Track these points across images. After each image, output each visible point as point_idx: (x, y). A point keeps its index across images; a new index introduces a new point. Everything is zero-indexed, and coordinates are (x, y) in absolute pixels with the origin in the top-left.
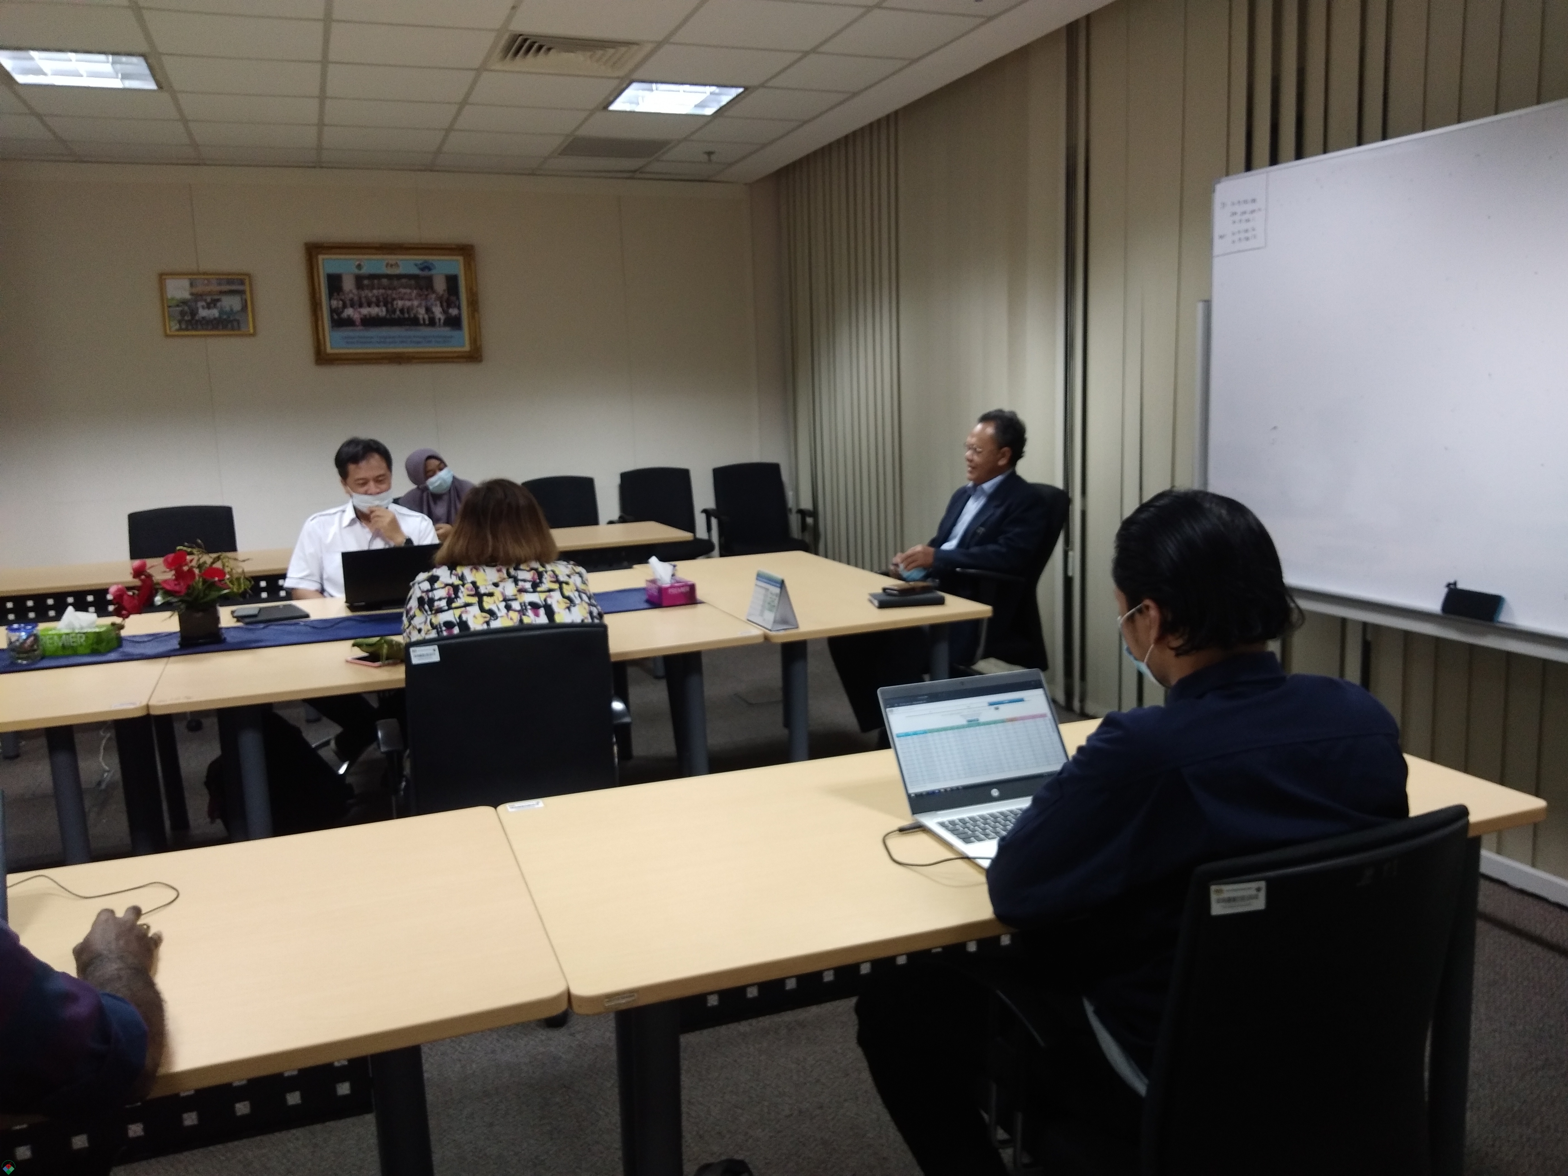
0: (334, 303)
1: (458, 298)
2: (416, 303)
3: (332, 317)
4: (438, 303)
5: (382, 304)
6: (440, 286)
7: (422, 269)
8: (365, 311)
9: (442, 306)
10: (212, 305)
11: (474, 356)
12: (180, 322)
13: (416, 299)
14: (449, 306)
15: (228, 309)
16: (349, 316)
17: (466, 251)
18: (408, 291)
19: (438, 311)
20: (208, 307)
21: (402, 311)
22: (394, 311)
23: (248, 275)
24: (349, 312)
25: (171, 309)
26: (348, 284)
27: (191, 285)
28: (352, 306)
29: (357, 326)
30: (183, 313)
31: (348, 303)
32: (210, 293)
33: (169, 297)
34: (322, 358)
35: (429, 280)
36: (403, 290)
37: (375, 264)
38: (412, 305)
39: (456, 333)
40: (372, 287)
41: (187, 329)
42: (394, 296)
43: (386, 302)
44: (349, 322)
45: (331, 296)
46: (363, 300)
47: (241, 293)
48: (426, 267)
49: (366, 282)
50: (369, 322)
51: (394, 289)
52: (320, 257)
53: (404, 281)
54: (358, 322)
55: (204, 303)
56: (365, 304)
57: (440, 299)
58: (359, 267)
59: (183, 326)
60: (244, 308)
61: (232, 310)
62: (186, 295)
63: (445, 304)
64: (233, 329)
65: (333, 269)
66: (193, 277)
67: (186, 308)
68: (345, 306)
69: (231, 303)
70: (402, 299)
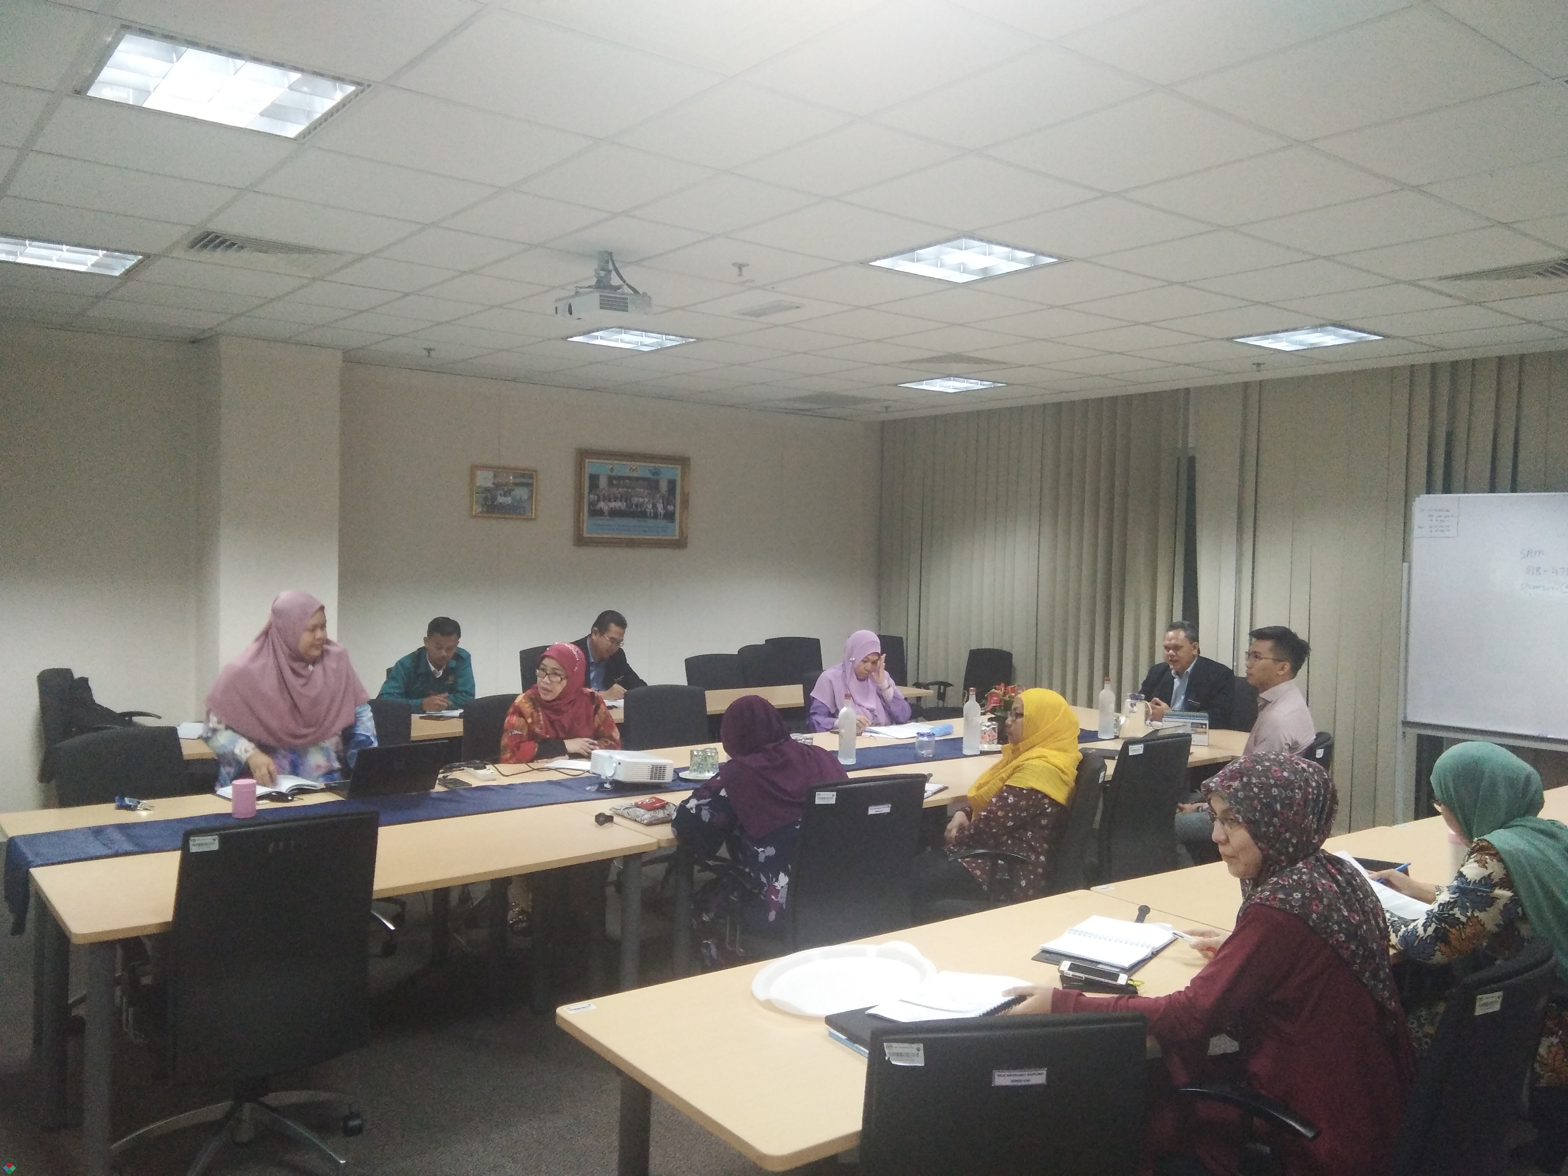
0: (593, 497)
1: (674, 498)
2: (646, 500)
3: (589, 507)
4: (661, 500)
5: (624, 499)
6: (664, 486)
7: (653, 474)
8: (613, 505)
9: (663, 503)
10: (508, 494)
11: (680, 544)
12: (483, 506)
13: (646, 498)
14: (667, 505)
15: (518, 497)
16: (601, 508)
17: (683, 461)
18: (642, 490)
19: (660, 507)
20: (505, 496)
21: (636, 506)
22: (631, 507)
23: (535, 471)
24: (602, 505)
25: (477, 495)
26: (603, 483)
27: (495, 476)
28: (604, 500)
29: (606, 516)
30: (486, 498)
31: (601, 497)
32: (506, 484)
33: (478, 484)
34: (581, 541)
35: (657, 482)
36: (639, 490)
37: (624, 468)
38: (644, 501)
39: (670, 525)
40: (618, 486)
41: (488, 512)
42: (633, 494)
43: (626, 498)
44: (600, 513)
45: (590, 492)
46: (612, 496)
47: (529, 485)
48: (656, 473)
49: (614, 482)
50: (614, 513)
51: (634, 488)
52: (587, 460)
53: (640, 482)
54: (606, 513)
55: (502, 492)
56: (613, 500)
57: (663, 497)
58: (612, 470)
59: (485, 510)
60: (530, 497)
61: (521, 499)
62: (490, 484)
63: (665, 502)
64: (520, 514)
65: (595, 472)
66: (498, 470)
67: (489, 495)
68: (599, 500)
69: (521, 493)
70: (637, 496)
